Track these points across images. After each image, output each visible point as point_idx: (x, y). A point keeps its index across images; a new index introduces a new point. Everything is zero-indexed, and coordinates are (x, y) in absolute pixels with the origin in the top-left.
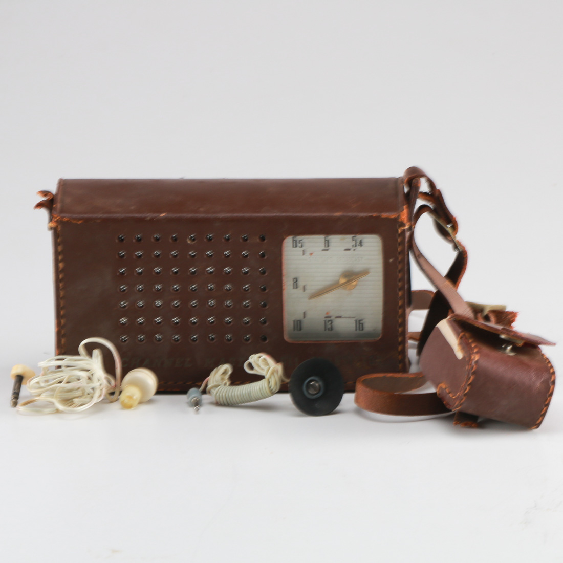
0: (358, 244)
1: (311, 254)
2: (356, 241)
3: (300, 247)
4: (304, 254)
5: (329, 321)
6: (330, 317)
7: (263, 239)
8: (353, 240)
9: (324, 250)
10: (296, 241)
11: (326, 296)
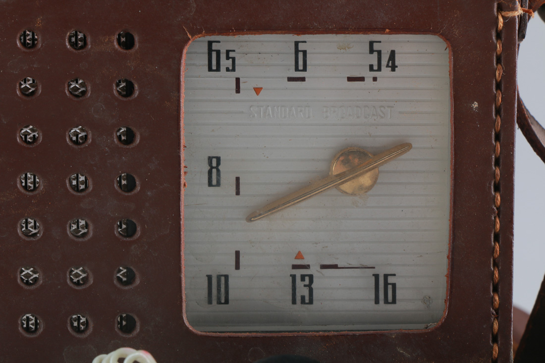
0: (384, 62)
1: (258, 90)
2: (379, 52)
3: (228, 70)
4: (238, 90)
5: (303, 278)
6: (307, 267)
7: (128, 44)
8: (372, 51)
9: (291, 79)
10: (218, 53)
11: (290, 212)
